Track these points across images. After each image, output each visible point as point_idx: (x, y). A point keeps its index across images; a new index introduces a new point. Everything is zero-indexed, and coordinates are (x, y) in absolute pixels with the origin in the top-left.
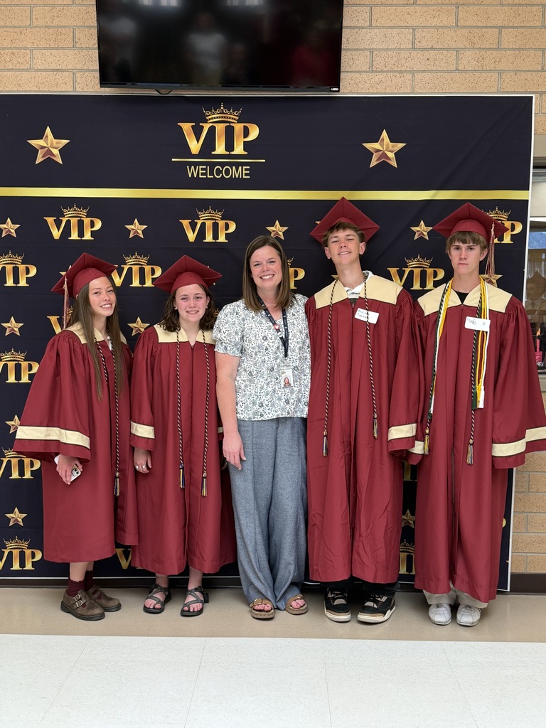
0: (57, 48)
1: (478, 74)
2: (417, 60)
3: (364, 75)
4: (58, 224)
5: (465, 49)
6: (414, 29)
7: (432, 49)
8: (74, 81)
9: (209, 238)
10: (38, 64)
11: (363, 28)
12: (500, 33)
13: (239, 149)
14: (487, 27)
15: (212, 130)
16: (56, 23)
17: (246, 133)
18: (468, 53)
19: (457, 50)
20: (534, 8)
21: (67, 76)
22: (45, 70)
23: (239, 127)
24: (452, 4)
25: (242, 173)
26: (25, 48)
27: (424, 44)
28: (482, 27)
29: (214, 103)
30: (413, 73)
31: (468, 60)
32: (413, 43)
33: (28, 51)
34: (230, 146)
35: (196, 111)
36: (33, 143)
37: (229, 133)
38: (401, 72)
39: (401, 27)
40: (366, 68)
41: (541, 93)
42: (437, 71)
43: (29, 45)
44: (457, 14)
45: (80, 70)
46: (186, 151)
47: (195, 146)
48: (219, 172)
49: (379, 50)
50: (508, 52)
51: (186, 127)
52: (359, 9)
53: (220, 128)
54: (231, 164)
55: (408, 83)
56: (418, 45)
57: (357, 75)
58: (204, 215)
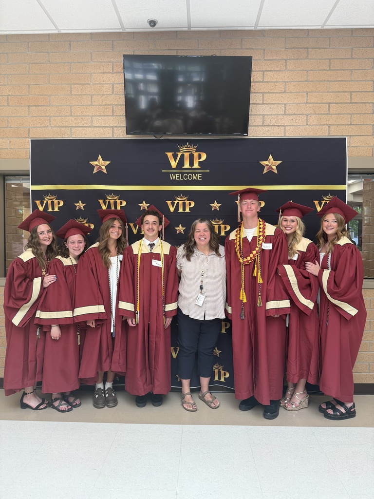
0: (105, 116)
1: (318, 127)
2: (287, 120)
3: (260, 128)
4: (105, 203)
5: (311, 114)
6: (285, 104)
7: (294, 114)
8: (113, 132)
9: (181, 210)
10: (95, 124)
11: (259, 104)
12: (329, 106)
13: (196, 165)
14: (322, 103)
15: (183, 156)
16: (104, 103)
17: (200, 157)
18: (313, 116)
19: (307, 115)
20: (346, 94)
21: (109, 130)
22: (98, 127)
23: (196, 154)
24: (304, 92)
25: (198, 177)
26: (89, 116)
27: (290, 112)
28: (320, 103)
29: (183, 142)
30: (285, 126)
31: (313, 120)
32: (285, 111)
33: (90, 117)
34: (191, 164)
35: (174, 146)
36: (92, 163)
37: (191, 157)
38: (279, 126)
39: (278, 104)
40: (260, 124)
41: (350, 136)
42: (297, 125)
43: (91, 114)
44: (307, 97)
45: (116, 126)
46: (169, 166)
47: (174, 164)
48: (186, 177)
49: (267, 115)
50: (333, 116)
51: (170, 154)
52: (257, 95)
53: (187, 155)
54: (192, 173)
55: (282, 131)
56: (287, 112)
57: (256, 128)
58: (178, 199)
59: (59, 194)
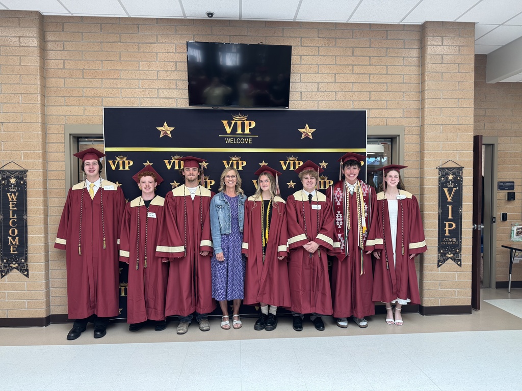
0: (169, 89)
1: (344, 102)
2: (320, 96)
3: (298, 102)
4: (170, 163)
5: (339, 91)
6: (318, 83)
7: (326, 91)
8: (177, 103)
10: (161, 95)
11: (297, 82)
12: (353, 85)
13: (247, 131)
14: (347, 83)
15: (236, 124)
16: (168, 78)
17: (250, 125)
18: (340, 93)
19: (335, 92)
20: (366, 75)
21: (174, 101)
22: (164, 98)
23: (247, 123)
24: (333, 73)
25: (249, 141)
26: (155, 88)
27: (322, 89)
28: (345, 83)
29: (236, 112)
30: (318, 101)
31: (340, 96)
32: (318, 89)
33: (156, 90)
34: (243, 130)
35: (229, 116)
36: (159, 128)
37: (243, 125)
38: (313, 100)
39: (313, 82)
40: (299, 99)
41: (369, 109)
42: (328, 100)
43: (157, 87)
44: (335, 77)
45: (179, 98)
46: (225, 132)
47: (229, 130)
48: (239, 141)
49: (304, 92)
50: (356, 93)
51: (225, 122)
52: (296, 75)
53: (239, 123)
54: (244, 138)
55: (316, 105)
56: (320, 90)
57: (296, 102)
58: (233, 159)
59: (129, 156)
